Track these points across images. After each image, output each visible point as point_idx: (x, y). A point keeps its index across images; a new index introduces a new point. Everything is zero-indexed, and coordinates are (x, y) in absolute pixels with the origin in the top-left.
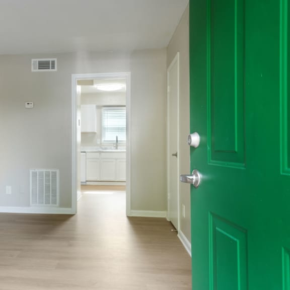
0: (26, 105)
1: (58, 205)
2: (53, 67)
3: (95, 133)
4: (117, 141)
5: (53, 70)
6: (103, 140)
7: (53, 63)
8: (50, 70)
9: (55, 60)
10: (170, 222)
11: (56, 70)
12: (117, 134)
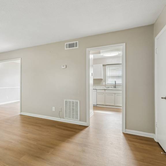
0: (62, 66)
1: (79, 120)
2: (76, 46)
3: (102, 79)
4: (115, 83)
5: (76, 47)
6: (107, 83)
7: (76, 43)
8: (75, 48)
9: (78, 42)
10: (158, 142)
11: (78, 47)
12: (115, 80)
